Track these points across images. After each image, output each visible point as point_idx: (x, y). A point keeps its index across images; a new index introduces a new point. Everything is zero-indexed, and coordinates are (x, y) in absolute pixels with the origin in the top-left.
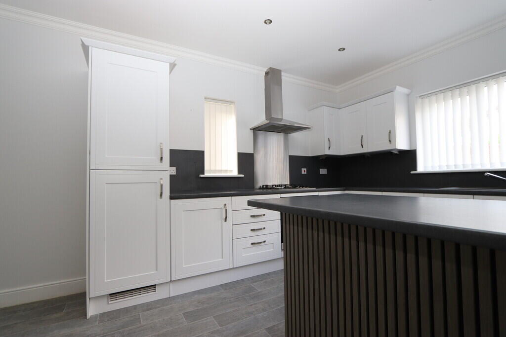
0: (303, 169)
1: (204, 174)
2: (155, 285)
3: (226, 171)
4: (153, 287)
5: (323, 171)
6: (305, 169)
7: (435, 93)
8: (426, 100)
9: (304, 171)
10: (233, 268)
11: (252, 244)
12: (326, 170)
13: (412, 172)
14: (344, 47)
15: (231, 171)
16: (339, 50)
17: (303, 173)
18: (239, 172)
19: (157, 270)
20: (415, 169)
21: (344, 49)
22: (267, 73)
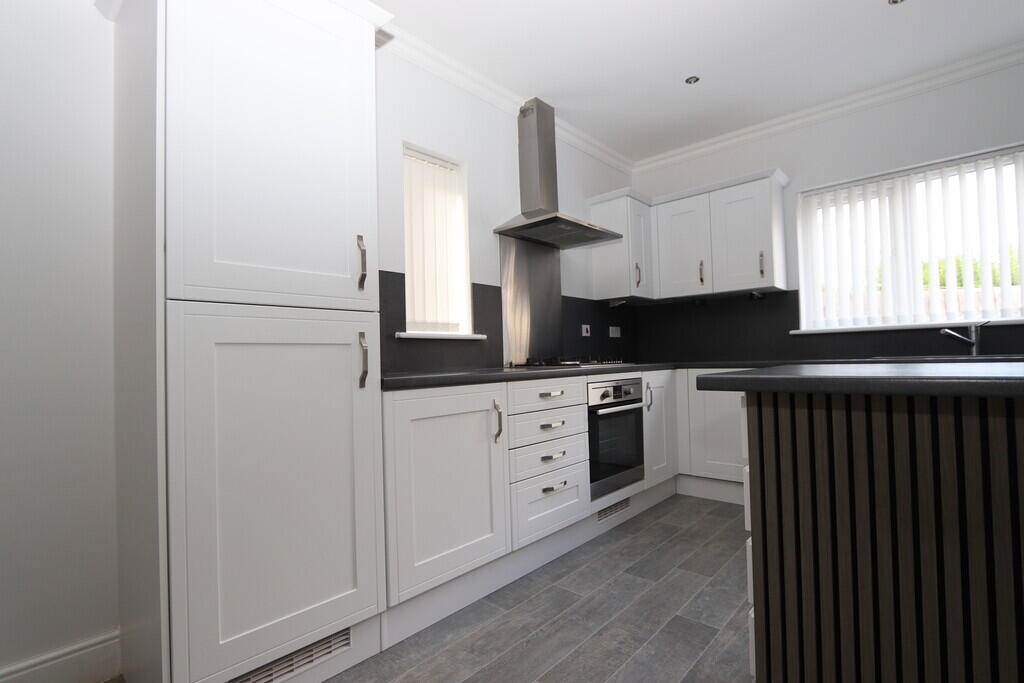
0: (585, 327)
1: (405, 331)
2: (348, 629)
3: (446, 326)
4: (344, 634)
5: (614, 332)
6: (588, 327)
7: (833, 188)
8: (815, 200)
9: (586, 330)
10: (513, 552)
11: (544, 491)
12: (618, 329)
13: (792, 332)
14: (698, 76)
15: (456, 326)
16: (687, 81)
17: (584, 334)
18: (477, 328)
19: (355, 585)
20: (797, 327)
21: (697, 80)
22: (524, 112)
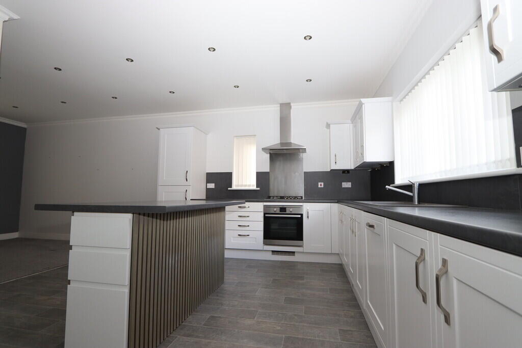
1: (231, 187)
3: (250, 186)
5: (347, 185)
6: (322, 183)
9: (321, 185)
11: (239, 235)
12: (350, 183)
15: (253, 186)
17: (319, 186)
18: (257, 187)
20: (394, 183)
